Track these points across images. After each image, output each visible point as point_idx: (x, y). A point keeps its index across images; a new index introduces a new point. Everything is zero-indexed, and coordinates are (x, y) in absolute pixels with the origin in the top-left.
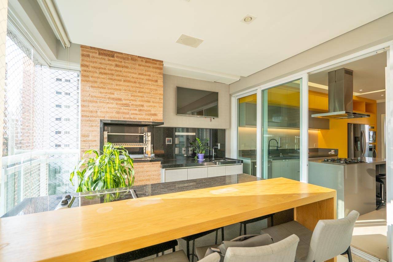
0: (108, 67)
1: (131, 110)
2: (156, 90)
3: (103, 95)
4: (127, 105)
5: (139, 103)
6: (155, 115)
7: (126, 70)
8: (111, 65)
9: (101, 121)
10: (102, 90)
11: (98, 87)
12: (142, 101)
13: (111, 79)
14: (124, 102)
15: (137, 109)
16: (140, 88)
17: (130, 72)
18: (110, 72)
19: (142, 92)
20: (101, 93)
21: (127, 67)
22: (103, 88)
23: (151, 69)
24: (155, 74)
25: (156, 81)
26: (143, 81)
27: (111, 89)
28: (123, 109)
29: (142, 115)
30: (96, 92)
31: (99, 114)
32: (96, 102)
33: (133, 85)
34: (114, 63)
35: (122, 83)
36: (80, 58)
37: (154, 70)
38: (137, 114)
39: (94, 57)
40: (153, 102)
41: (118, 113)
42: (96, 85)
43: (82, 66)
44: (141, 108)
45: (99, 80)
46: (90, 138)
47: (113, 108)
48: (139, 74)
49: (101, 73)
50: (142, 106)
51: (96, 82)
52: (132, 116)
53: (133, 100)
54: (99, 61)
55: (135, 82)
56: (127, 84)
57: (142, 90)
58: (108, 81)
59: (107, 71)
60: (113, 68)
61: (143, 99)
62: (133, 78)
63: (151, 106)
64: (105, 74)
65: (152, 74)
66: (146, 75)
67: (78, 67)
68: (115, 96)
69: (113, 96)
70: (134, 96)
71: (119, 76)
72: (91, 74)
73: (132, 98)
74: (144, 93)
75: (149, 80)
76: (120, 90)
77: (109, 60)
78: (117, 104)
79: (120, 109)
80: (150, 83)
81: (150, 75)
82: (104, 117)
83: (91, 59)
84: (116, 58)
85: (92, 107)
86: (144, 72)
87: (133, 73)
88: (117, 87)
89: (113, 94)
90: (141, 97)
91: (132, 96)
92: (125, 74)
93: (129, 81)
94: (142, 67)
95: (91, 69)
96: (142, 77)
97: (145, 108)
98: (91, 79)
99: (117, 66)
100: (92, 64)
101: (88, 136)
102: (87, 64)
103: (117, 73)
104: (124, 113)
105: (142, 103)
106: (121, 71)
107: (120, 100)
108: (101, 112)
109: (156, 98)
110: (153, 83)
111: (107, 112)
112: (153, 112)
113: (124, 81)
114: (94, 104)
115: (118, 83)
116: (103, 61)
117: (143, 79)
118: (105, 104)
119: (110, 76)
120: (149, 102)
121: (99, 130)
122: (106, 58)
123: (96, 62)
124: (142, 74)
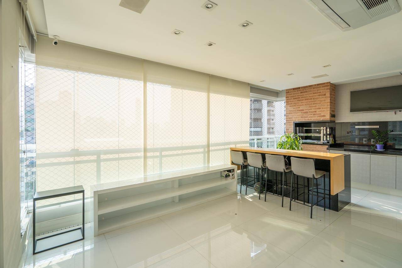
0: (297, 95)
1: (308, 115)
2: (325, 100)
3: (295, 110)
4: (306, 112)
5: (313, 110)
6: (324, 116)
7: (306, 93)
8: (298, 93)
9: (294, 122)
10: (294, 107)
11: (293, 106)
12: (315, 109)
13: (299, 100)
14: (305, 111)
15: (313, 114)
16: (314, 101)
17: (308, 94)
18: (298, 97)
19: (315, 104)
20: (294, 108)
21: (307, 92)
22: (295, 106)
23: (322, 88)
24: (324, 91)
25: (325, 95)
26: (316, 97)
27: (298, 105)
28: (305, 115)
29: (315, 117)
30: (291, 109)
31: (293, 119)
32: (292, 113)
33: (310, 101)
34: (300, 92)
35: (304, 101)
36: (285, 94)
37: (324, 88)
38: (312, 117)
39: (291, 92)
40: (323, 108)
41: (302, 117)
42: (292, 105)
43: (286, 98)
44: (315, 113)
45: (293, 103)
46: (290, 131)
47: (300, 115)
48: (314, 93)
49: (294, 99)
50: (316, 112)
51: (292, 104)
52: (309, 118)
53: (310, 109)
54: (293, 93)
55: (311, 99)
56: (306, 101)
57: (315, 102)
58: (297, 102)
59: (297, 97)
60: (299, 94)
61: (316, 107)
62: (310, 97)
63: (321, 111)
64: (296, 98)
65: (321, 91)
66: (317, 93)
67: (285, 98)
68: (301, 109)
69: (300, 109)
70: (310, 107)
71: (302, 98)
72: (290, 100)
73: (309, 108)
74: (317, 104)
75: (320, 95)
76: (303, 105)
77: (298, 91)
78: (301, 113)
79: (303, 115)
80: (321, 97)
81: (320, 92)
82: (295, 120)
83: (290, 93)
84: (301, 89)
85: (290, 116)
86: (316, 92)
87: (310, 94)
88: (301, 104)
89: (300, 108)
90: (315, 107)
91: (309, 107)
92: (305, 96)
93: (308, 99)
94: (315, 89)
95: (290, 98)
96: (316, 94)
97: (317, 113)
98: (290, 103)
99: (301, 93)
100: (290, 96)
101: (288, 130)
102: (288, 96)
103: (301, 97)
104: (305, 117)
105: (315, 110)
106: (303, 95)
107: (303, 110)
108: (294, 118)
109: (325, 106)
110: (323, 96)
111: (297, 118)
112: (322, 115)
113: (305, 100)
114: (291, 115)
115: (302, 101)
116: (295, 93)
117: (316, 96)
118: (295, 114)
119: (298, 99)
120: (320, 108)
121: (293, 126)
122: (296, 90)
123: (292, 94)
124: (315, 93)
